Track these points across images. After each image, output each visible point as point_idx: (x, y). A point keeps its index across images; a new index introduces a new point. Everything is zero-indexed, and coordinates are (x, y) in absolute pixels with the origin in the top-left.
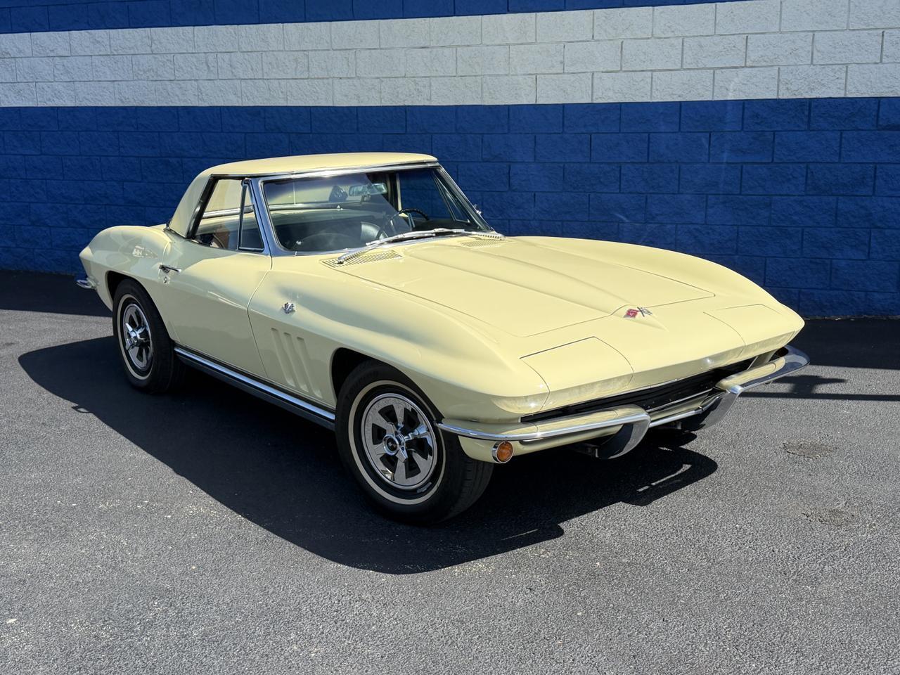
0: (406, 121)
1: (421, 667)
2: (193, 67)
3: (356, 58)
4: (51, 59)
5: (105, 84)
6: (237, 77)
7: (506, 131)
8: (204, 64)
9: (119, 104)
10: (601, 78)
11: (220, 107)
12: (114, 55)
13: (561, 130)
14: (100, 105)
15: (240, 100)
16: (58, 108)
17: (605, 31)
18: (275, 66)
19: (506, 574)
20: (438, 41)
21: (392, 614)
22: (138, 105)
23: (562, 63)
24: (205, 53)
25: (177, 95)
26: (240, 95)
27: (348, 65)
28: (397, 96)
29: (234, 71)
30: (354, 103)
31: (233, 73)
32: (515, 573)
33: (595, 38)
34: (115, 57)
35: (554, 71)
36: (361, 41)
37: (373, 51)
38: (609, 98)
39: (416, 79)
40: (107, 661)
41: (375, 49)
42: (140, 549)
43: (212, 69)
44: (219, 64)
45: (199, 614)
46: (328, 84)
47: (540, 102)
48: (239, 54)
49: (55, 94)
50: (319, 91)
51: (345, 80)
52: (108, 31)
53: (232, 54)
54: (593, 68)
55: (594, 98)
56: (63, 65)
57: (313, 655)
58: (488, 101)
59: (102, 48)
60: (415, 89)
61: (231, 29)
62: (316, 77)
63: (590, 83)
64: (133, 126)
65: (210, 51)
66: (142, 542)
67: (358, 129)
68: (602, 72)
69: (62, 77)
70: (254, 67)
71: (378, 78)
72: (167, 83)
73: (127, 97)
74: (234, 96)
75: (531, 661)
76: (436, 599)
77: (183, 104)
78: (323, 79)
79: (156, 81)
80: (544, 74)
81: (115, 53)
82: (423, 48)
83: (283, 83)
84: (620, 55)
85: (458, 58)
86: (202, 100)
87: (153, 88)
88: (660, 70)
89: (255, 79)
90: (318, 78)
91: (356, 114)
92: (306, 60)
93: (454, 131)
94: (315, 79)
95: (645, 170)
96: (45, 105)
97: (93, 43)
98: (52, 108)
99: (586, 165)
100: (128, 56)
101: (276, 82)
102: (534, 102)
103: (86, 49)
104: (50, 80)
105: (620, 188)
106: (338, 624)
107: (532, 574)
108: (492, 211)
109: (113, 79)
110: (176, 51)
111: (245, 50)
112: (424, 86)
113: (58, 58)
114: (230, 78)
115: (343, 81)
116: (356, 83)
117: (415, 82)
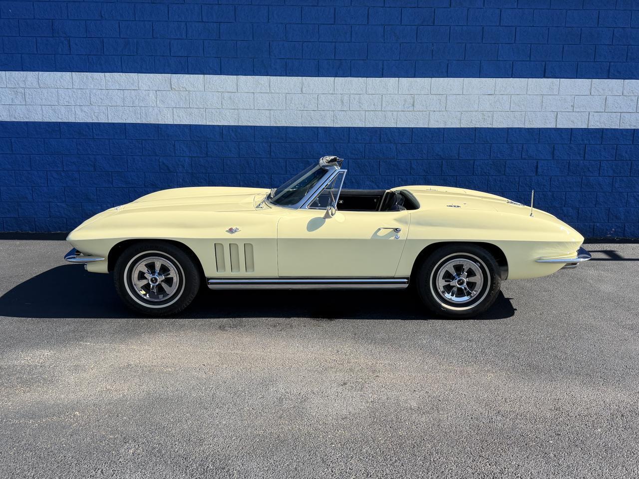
0: (475, 136)
2: (331, 102)
3: (446, 100)
4: (220, 94)
5: (263, 112)
6: (364, 109)
7: (537, 142)
8: (340, 101)
9: (273, 124)
10: (593, 115)
11: (349, 128)
13: (569, 142)
14: (258, 125)
15: (364, 124)
17: (598, 91)
18: (391, 103)
20: (500, 91)
22: (288, 126)
23: (573, 106)
24: (341, 94)
25: (318, 120)
26: (363, 120)
27: (441, 103)
28: (471, 122)
30: (442, 126)
31: (360, 106)
33: (592, 94)
34: (273, 94)
35: (567, 110)
36: (451, 90)
37: (458, 96)
38: (597, 126)
41: (459, 94)
44: (351, 101)
46: (426, 114)
47: (558, 126)
48: (366, 95)
51: (438, 113)
52: (269, 77)
53: (361, 95)
54: (589, 110)
55: (589, 125)
58: (528, 126)
60: (482, 118)
61: (362, 80)
63: (587, 117)
64: (282, 139)
68: (594, 112)
70: (376, 104)
71: (459, 111)
72: (311, 111)
80: (561, 112)
81: (273, 91)
82: (490, 95)
83: (395, 113)
84: (604, 103)
85: (512, 101)
87: (300, 115)
88: (625, 112)
89: (376, 111)
90: (419, 111)
92: (412, 101)
93: (505, 142)
94: (417, 111)
95: (614, 164)
99: (582, 162)
101: (391, 113)
102: (555, 127)
105: (599, 174)
108: (524, 187)
109: (269, 108)
110: (320, 92)
111: (370, 93)
112: (489, 117)
113: (227, 93)
114: (358, 110)
115: (436, 113)
116: (444, 114)
117: (483, 114)
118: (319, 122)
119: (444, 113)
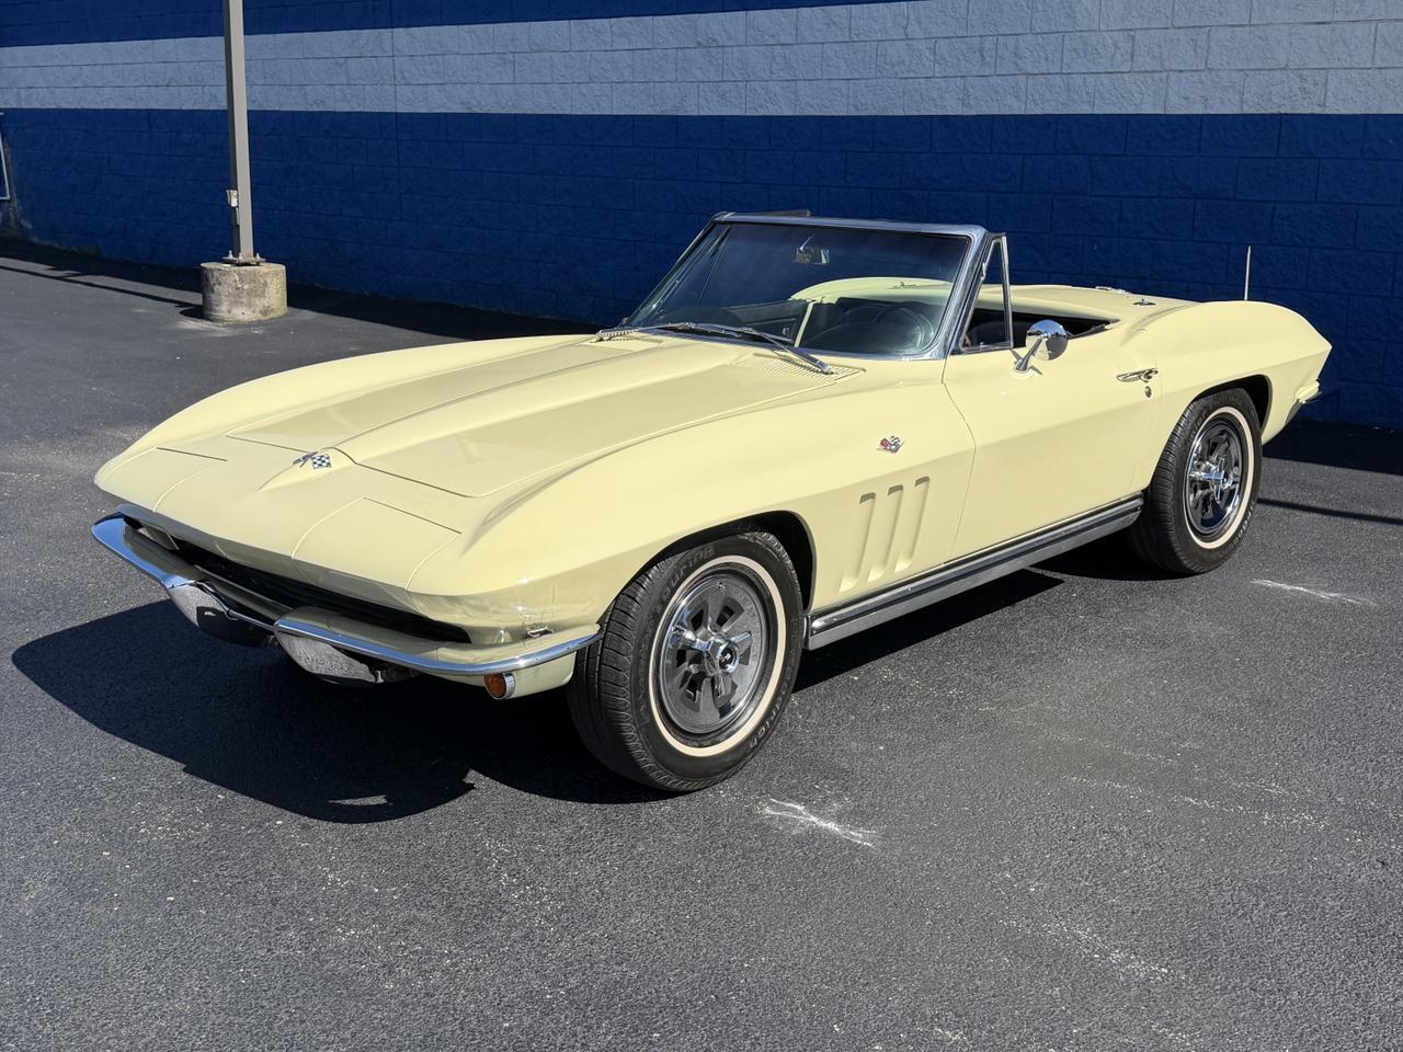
0: (1279, 136)
1: (1191, 937)
2: (961, 58)
3: (1208, 41)
4: (769, 48)
5: (836, 84)
6: (1023, 72)
8: (978, 54)
9: (853, 112)
11: (993, 116)
12: (854, 42)
14: (827, 114)
15: (1023, 106)
16: (771, 118)
18: (1082, 55)
19: (1348, 835)
20: (1347, 13)
21: (1155, 859)
24: (981, 36)
25: (933, 100)
26: (1023, 98)
27: (1195, 50)
28: (1270, 99)
29: (1019, 61)
30: (1198, 110)
31: (1017, 65)
32: (1362, 837)
34: (855, 44)
36: (1221, 14)
37: (1238, 29)
39: (1305, 73)
40: (759, 843)
41: (1242, 26)
42: (815, 713)
43: (988, 59)
44: (1000, 53)
45: (882, 807)
46: (1161, 80)
48: (1030, 37)
49: (770, 98)
50: (1144, 91)
51: (1189, 74)
53: (1020, 37)
56: (785, 57)
57: (1033, 890)
59: (839, 33)
60: (1300, 89)
62: (1143, 69)
64: (868, 144)
65: (989, 33)
66: (818, 705)
67: (1199, 149)
69: (781, 74)
70: (1050, 57)
71: (1241, 70)
72: (922, 81)
73: (864, 102)
74: (1014, 99)
75: (1366, 961)
76: (1228, 852)
77: (940, 113)
78: (1153, 72)
79: (907, 78)
81: (856, 39)
82: (1319, 23)
83: (1090, 79)
85: (1378, 40)
86: (968, 106)
87: (901, 89)
89: (1049, 74)
90: (1146, 72)
91: (1198, 126)
92: (1130, 45)
94: (1141, 72)
96: (757, 114)
97: (828, 24)
98: (764, 118)
100: (872, 43)
101: (1080, 77)
103: (817, 34)
104: (766, 78)
106: (1073, 857)
107: (1390, 843)
109: (848, 76)
110: (939, 35)
111: (1039, 31)
112: (1316, 84)
113: (779, 47)
114: (1013, 72)
115: (1184, 75)
116: (1204, 79)
117: (1301, 77)
118: (936, 106)
119: (1204, 76)
